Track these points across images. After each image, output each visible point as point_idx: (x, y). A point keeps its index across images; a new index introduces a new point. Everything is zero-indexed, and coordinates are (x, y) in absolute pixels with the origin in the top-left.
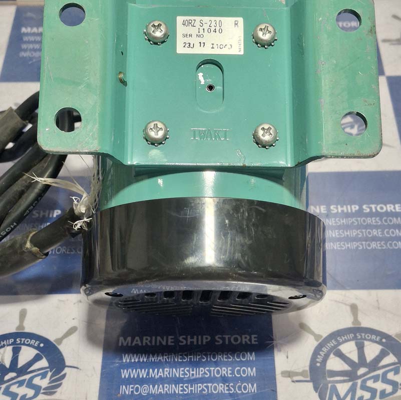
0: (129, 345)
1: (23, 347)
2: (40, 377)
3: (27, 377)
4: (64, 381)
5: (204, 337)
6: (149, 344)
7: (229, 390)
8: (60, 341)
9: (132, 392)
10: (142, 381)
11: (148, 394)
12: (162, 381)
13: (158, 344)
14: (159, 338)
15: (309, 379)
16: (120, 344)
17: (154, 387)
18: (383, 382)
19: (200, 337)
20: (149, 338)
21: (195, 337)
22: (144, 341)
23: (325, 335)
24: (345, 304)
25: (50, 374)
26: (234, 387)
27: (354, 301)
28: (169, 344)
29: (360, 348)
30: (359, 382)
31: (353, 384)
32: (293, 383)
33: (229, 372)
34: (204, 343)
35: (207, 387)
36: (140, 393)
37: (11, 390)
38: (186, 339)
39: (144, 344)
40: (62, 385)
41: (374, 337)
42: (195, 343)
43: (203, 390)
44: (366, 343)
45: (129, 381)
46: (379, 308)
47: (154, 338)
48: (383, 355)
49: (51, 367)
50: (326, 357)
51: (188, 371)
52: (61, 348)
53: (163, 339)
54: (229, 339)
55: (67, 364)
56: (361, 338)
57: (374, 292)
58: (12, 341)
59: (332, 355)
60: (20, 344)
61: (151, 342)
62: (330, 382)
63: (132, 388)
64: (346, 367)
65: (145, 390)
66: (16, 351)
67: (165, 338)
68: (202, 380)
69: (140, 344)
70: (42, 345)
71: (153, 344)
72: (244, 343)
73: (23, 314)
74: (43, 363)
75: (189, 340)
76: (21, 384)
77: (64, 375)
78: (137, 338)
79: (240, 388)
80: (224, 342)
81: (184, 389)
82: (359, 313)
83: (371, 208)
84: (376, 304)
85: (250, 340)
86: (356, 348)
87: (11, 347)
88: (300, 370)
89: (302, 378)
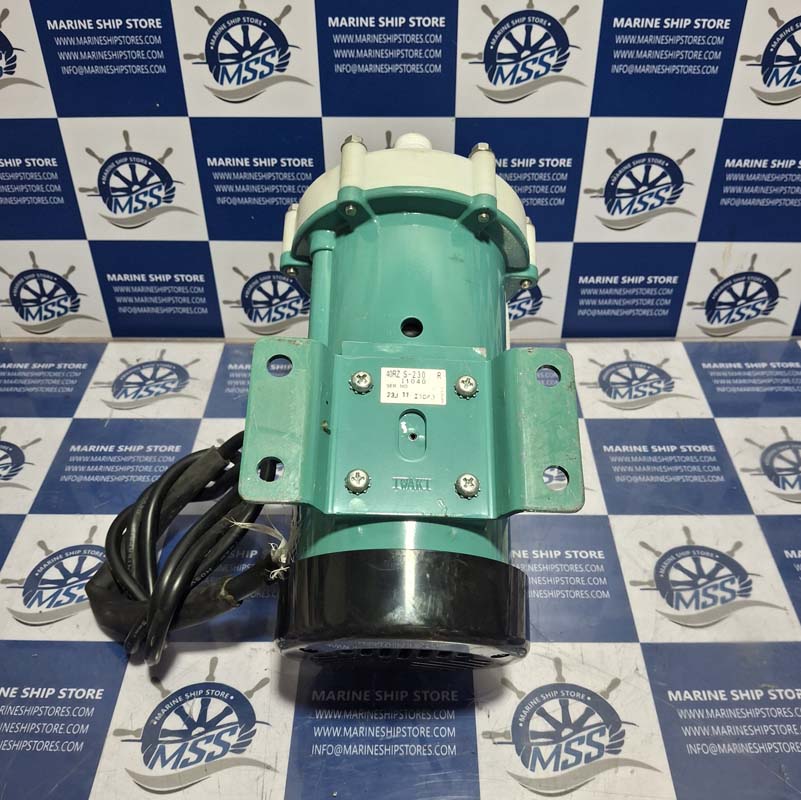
0: (323, 699)
1: (213, 699)
2: (229, 733)
3: (216, 732)
4: (254, 738)
5: (402, 692)
6: (343, 699)
7: (427, 752)
8: (250, 693)
9: (325, 752)
10: (334, 741)
11: (342, 754)
12: (357, 740)
13: (353, 699)
14: (354, 693)
15: (511, 741)
16: (313, 698)
17: (348, 747)
19: (397, 693)
20: (344, 693)
21: (392, 692)
22: (339, 696)
23: (527, 693)
24: (550, 659)
25: (239, 730)
26: (432, 749)
27: (557, 655)
28: (365, 699)
29: (565, 707)
30: (564, 744)
31: (557, 747)
32: (495, 746)
33: (428, 732)
34: (402, 699)
35: (404, 748)
36: (333, 754)
37: (198, 746)
38: (383, 694)
39: (338, 699)
40: (252, 743)
41: (578, 695)
42: (392, 699)
43: (399, 751)
44: (570, 700)
45: (321, 740)
46: (583, 663)
47: (349, 693)
48: (587, 714)
49: (240, 722)
50: (529, 716)
51: (385, 730)
52: (252, 701)
53: (358, 694)
54: (428, 695)
55: (258, 719)
56: (566, 696)
57: (578, 646)
58: (201, 692)
59: (535, 715)
60: (210, 696)
61: (345, 696)
62: (533, 744)
63: (325, 748)
64: (550, 728)
65: (339, 750)
66: (205, 704)
67: (361, 692)
68: (398, 741)
69: (334, 698)
71: (348, 699)
72: (443, 700)
73: (214, 663)
74: (233, 718)
75: (386, 696)
76: (209, 740)
77: (255, 731)
78: (332, 692)
79: (438, 750)
80: (422, 698)
81: (379, 751)
82: (563, 668)
83: (573, 554)
84: (580, 658)
85: (450, 697)
86: (559, 706)
87: (200, 699)
88: (502, 731)
89: (504, 740)
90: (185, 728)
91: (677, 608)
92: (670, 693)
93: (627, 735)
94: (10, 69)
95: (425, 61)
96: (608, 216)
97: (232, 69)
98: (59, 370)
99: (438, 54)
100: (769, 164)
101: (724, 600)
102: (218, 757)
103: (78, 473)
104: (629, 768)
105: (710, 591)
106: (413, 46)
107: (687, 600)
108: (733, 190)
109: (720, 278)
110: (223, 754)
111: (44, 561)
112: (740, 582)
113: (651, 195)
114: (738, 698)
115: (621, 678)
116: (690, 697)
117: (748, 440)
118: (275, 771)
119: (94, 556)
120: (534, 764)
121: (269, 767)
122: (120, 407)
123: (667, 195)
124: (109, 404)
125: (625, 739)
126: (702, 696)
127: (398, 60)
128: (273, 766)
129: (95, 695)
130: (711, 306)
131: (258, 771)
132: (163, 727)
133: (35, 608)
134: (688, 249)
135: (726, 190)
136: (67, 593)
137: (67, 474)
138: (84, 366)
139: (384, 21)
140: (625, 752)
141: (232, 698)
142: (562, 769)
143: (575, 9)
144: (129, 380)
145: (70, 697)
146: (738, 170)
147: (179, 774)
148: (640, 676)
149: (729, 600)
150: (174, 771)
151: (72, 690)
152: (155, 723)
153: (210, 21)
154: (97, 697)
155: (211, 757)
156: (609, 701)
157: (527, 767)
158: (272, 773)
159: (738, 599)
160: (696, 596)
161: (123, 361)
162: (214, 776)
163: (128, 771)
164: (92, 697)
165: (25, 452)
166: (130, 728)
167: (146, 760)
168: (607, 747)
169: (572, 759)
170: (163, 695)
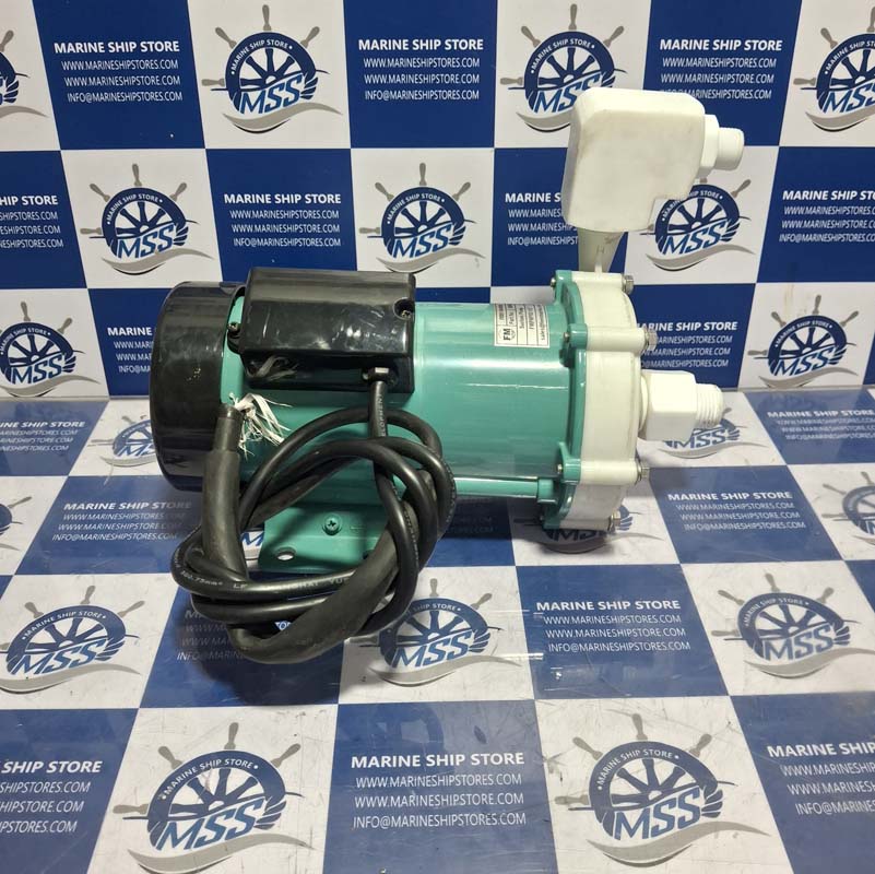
0: (365, 766)
1: (233, 770)
2: (253, 806)
3: (237, 806)
4: (283, 812)
5: (458, 756)
6: (389, 765)
7: (493, 821)
8: (278, 762)
9: (369, 825)
10: (381, 812)
11: (389, 827)
12: (407, 811)
13: (400, 765)
14: (401, 758)
15: (590, 806)
16: (353, 766)
17: (396, 819)
18: (680, 807)
19: (452, 756)
20: (389, 758)
21: (446, 756)
22: (383, 762)
23: (605, 752)
24: (627, 714)
25: (265, 803)
26: (497, 818)
27: (636, 711)
28: (414, 765)
29: (650, 767)
30: (652, 808)
31: (644, 811)
32: (571, 812)
33: (491, 799)
34: (458, 764)
35: (463, 818)
36: (380, 827)
37: (216, 822)
38: (435, 759)
39: (383, 765)
40: (281, 817)
41: (664, 753)
42: (446, 764)
43: (458, 821)
44: (656, 760)
45: (365, 812)
46: (667, 719)
47: (395, 758)
48: (677, 774)
49: (267, 794)
50: (609, 780)
51: (439, 799)
52: (280, 770)
53: (406, 759)
54: (489, 758)
56: (650, 756)
57: (659, 700)
58: (219, 762)
59: (616, 776)
60: (230, 765)
61: (391, 762)
62: (615, 809)
63: (369, 820)
64: (634, 791)
65: (385, 822)
66: (224, 775)
67: (409, 757)
68: (456, 810)
69: (378, 765)
70: (256, 767)
71: (395, 765)
72: (506, 763)
73: (234, 730)
74: (258, 789)
75: (439, 760)
76: (229, 815)
77: (285, 803)
78: (374, 758)
79: (504, 818)
80: (482, 761)
81: (434, 822)
82: (644, 725)
83: (644, 605)
84: (662, 713)
85: (514, 759)
86: (643, 767)
87: (218, 770)
88: (579, 796)
89: (582, 806)
90: (200, 802)
91: (768, 658)
92: (770, 749)
93: (725, 795)
94: (11, 97)
95: (462, 87)
96: (659, 255)
97: (254, 96)
98: (52, 429)
99: (476, 79)
100: (830, 195)
101: (819, 649)
102: (241, 833)
103: (74, 532)
104: (732, 832)
105: (803, 640)
106: (449, 70)
107: (778, 649)
108: (792, 224)
109: (782, 323)
110: (247, 830)
111: (33, 624)
112: (835, 630)
113: (705, 231)
114: (848, 752)
115: (712, 734)
116: (793, 752)
117: (826, 486)
118: (310, 847)
119: (91, 617)
120: (619, 830)
121: (302, 844)
122: (121, 465)
123: (722, 231)
124: (109, 461)
125: (722, 800)
126: (807, 751)
127: (433, 86)
128: (308, 842)
129: (91, 768)
130: (775, 355)
131: (290, 848)
132: (175, 801)
133: (21, 674)
134: (746, 292)
135: (785, 224)
136: (59, 658)
137: (60, 533)
138: (82, 424)
139: (419, 43)
140: (725, 815)
142: (653, 836)
143: (620, 30)
144: (132, 437)
145: (61, 771)
146: (797, 203)
147: (194, 855)
148: (733, 730)
149: (826, 648)
150: (187, 852)
151: (64, 763)
152: (164, 797)
153: (232, 43)
154: (94, 771)
155: (232, 834)
156: (701, 759)
157: (611, 835)
158: (306, 850)
159: (836, 647)
160: (788, 645)
161: (125, 418)
162: (236, 855)
163: (131, 853)
164: (88, 771)
165: (12, 511)
166: (133, 804)
167: (153, 840)
168: (703, 810)
169: (663, 824)
170: (173, 766)
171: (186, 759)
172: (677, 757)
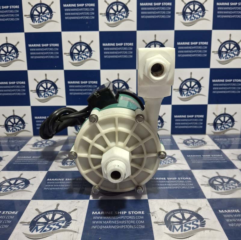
0: (96, 214)
1: (57, 214)
2: (61, 223)
3: (57, 223)
4: (70, 224)
5: (124, 212)
7: (134, 227)
8: (70, 212)
11: (103, 228)
12: (108, 225)
13: (107, 214)
14: (107, 212)
15: (164, 224)
16: (93, 214)
17: (105, 226)
20: (103, 212)
21: (121, 212)
23: (169, 211)
24: (176, 203)
25: (65, 222)
26: (136, 227)
27: (178, 202)
28: (111, 214)
30: (184, 225)
34: (124, 214)
35: (125, 226)
36: (100, 228)
37: (50, 226)
38: (118, 212)
39: (102, 214)
41: (187, 212)
42: (121, 214)
44: (184, 213)
46: (188, 204)
47: (105, 212)
48: (191, 217)
49: (66, 220)
50: (170, 218)
54: (134, 213)
57: (185, 200)
58: (53, 212)
59: (172, 217)
62: (173, 225)
63: (96, 226)
69: (100, 214)
71: (105, 214)
72: (139, 214)
73: (58, 205)
74: (63, 219)
76: (54, 225)
77: (71, 222)
78: (99, 212)
79: (138, 227)
80: (132, 213)
81: (116, 227)
82: (181, 205)
83: (181, 178)
84: (186, 202)
85: (141, 213)
86: (181, 215)
87: (52, 214)
88: (161, 221)
89: (162, 224)
90: (46, 221)
91: (218, 190)
92: (220, 211)
93: (206, 222)
94: (17, 57)
95: (128, 55)
96: (181, 97)
97: (76, 57)
98: (17, 142)
99: (131, 53)
100: (225, 81)
101: (233, 188)
102: (57, 229)
103: (19, 162)
105: (228, 186)
106: (125, 51)
107: (221, 188)
108: (216, 88)
109: (216, 116)
110: (59, 228)
111: (4, 181)
112: (237, 184)
115: (202, 207)
116: (227, 211)
117: (232, 154)
118: (78, 233)
119: (21, 180)
120: (173, 230)
121: (76, 232)
123: (197, 90)
124: (31, 148)
125: (205, 223)
126: (231, 211)
127: (121, 54)
128: (77, 232)
129: (15, 213)
130: (215, 125)
131: (71, 233)
132: (38, 221)
135: (214, 89)
136: (10, 189)
137: (15, 162)
138: (25, 141)
139: (117, 44)
140: (206, 226)
141: (64, 214)
142: (184, 231)
143: (167, 40)
144: (38, 144)
145: (6, 213)
147: (42, 234)
148: (208, 206)
149: (235, 188)
150: (40, 233)
151: (7, 212)
153: (72, 44)
154: (16, 214)
155: (55, 229)
156: (198, 213)
157: (171, 231)
158: (76, 234)
159: (238, 188)
160: (223, 187)
161: (37, 140)
162: (55, 234)
163: (23, 233)
165: (3, 158)
166: (26, 222)
167: (30, 230)
168: (200, 225)
169: (187, 229)
170: (39, 213)
171: (43, 211)
172: (191, 213)
